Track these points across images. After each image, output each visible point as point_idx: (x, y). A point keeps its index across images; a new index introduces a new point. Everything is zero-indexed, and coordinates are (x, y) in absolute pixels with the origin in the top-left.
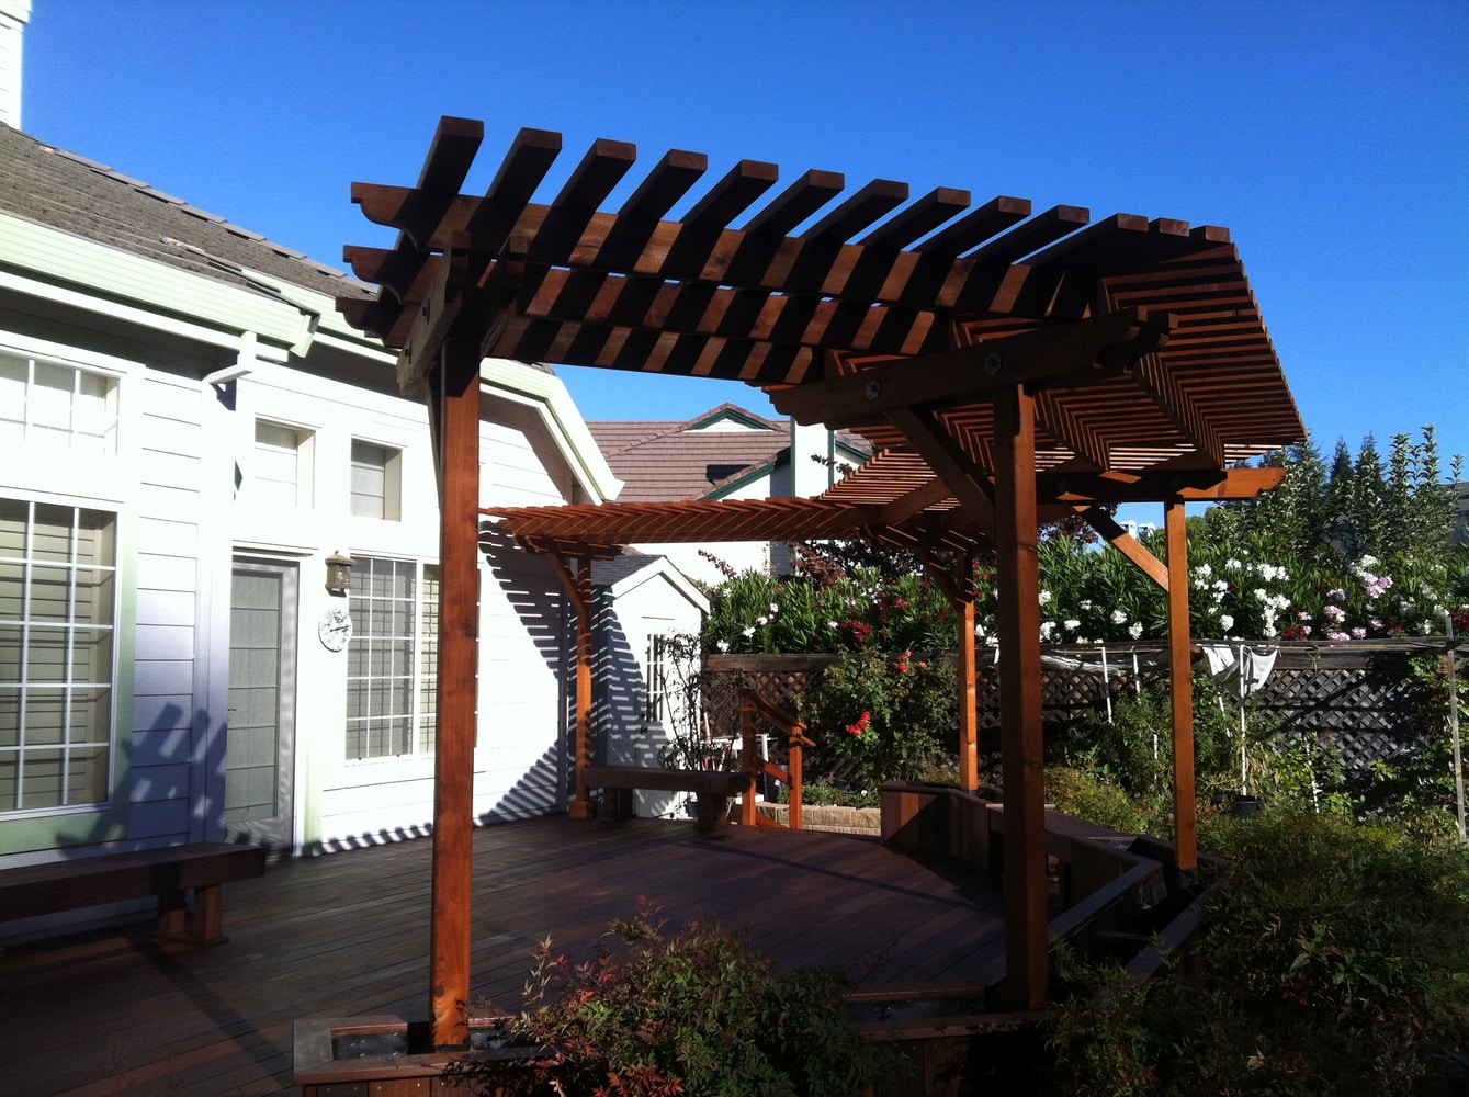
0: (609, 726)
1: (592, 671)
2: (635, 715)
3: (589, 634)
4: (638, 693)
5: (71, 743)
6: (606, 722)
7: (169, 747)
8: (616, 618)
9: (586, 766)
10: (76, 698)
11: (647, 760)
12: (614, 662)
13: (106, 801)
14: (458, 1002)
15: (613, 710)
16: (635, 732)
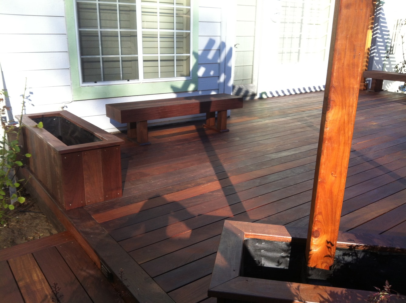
0: (375, 54)
1: (373, 32)
2: (385, 50)
3: (373, 17)
4: (387, 42)
5: (176, 54)
6: (374, 53)
7: (211, 56)
8: (383, 11)
9: (366, 70)
10: (177, 36)
11: (387, 68)
12: (380, 29)
13: (190, 76)
14: (328, 242)
15: (377, 48)
16: (384, 57)
